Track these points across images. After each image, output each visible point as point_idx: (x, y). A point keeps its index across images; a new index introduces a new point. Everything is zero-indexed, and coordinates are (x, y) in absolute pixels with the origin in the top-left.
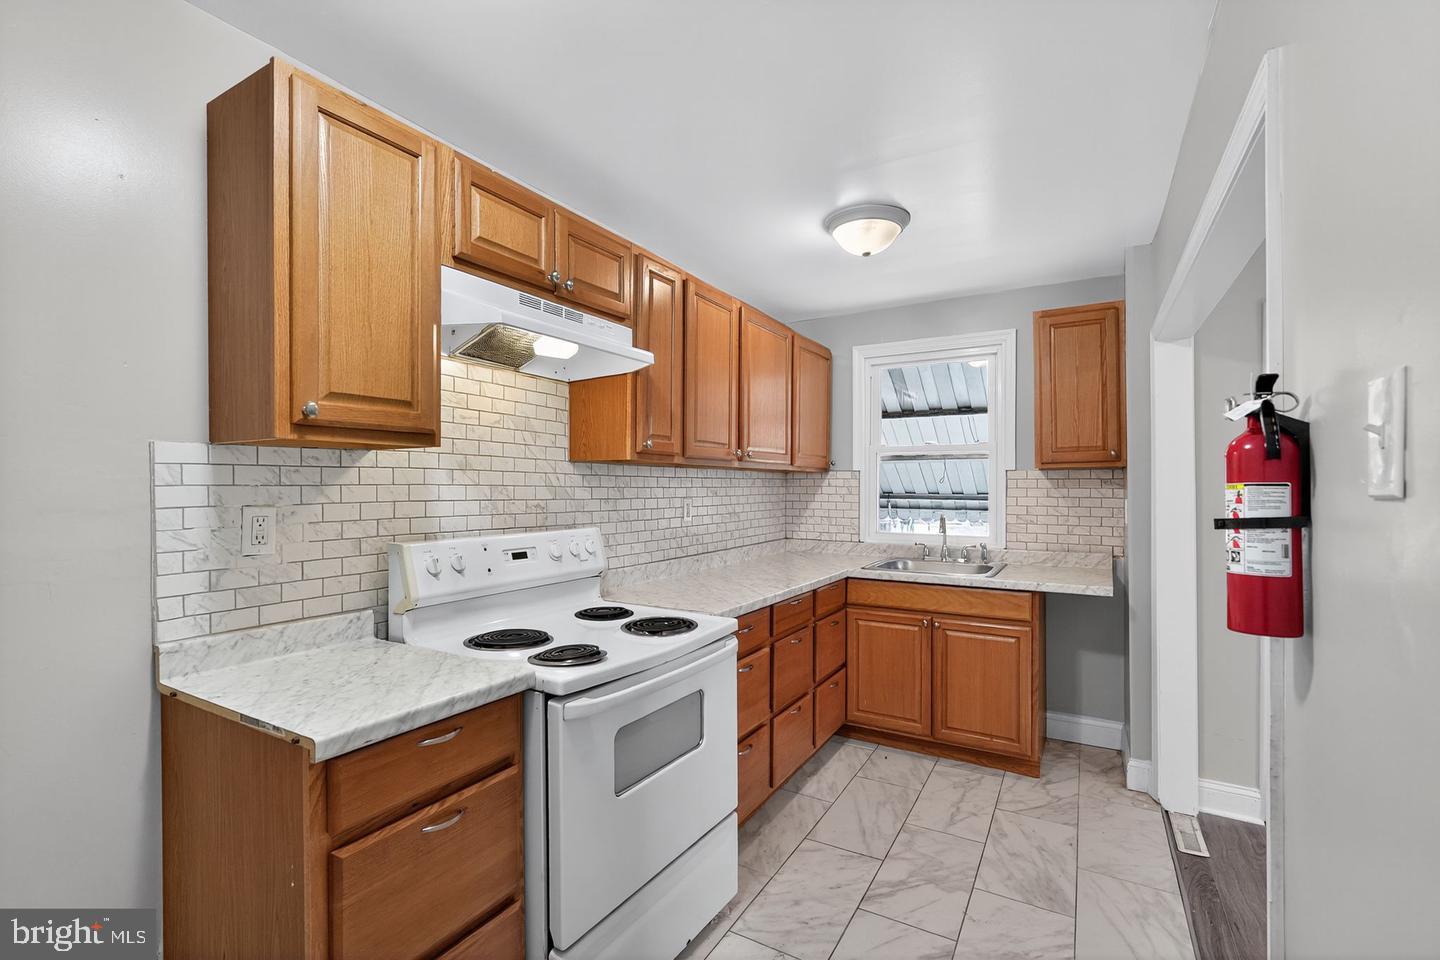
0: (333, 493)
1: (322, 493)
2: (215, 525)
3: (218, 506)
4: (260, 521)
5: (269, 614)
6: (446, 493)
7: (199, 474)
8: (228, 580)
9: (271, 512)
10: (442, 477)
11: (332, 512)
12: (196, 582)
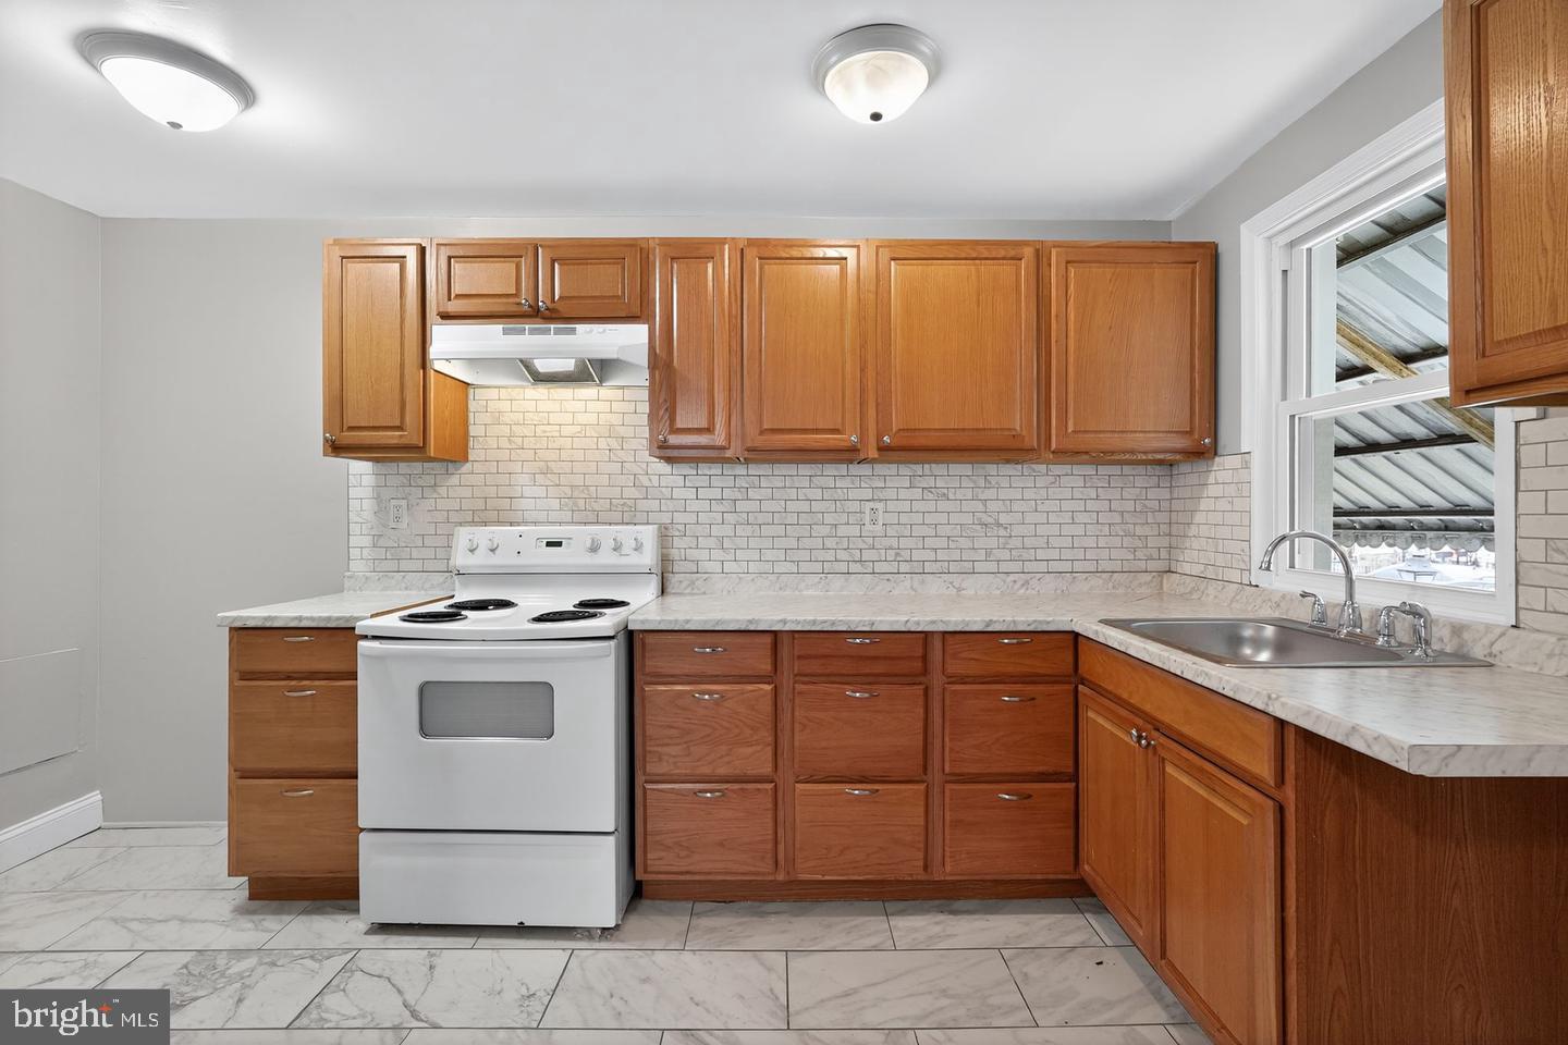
0: (443, 491)
1: (435, 491)
2: (376, 508)
3: (378, 498)
4: (398, 507)
5: (404, 565)
6: (528, 492)
7: (369, 480)
8: (382, 542)
9: (404, 503)
10: (524, 479)
11: (441, 504)
12: (366, 541)
